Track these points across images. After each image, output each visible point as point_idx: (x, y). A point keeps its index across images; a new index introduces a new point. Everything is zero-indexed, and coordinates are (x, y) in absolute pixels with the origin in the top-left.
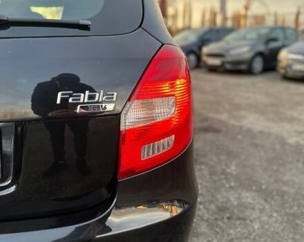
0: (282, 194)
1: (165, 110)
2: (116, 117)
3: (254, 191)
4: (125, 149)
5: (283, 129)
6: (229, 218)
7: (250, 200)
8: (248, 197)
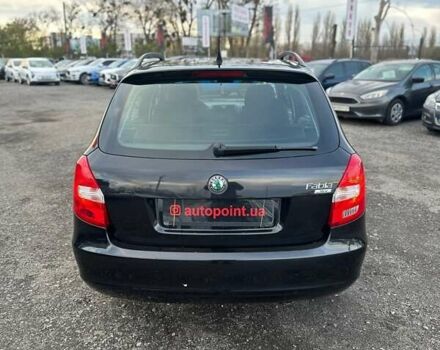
0: (422, 257)
1: (352, 192)
2: (330, 195)
3: (397, 254)
4: (335, 212)
5: (426, 197)
6: (375, 274)
7: (392, 261)
8: (391, 259)
